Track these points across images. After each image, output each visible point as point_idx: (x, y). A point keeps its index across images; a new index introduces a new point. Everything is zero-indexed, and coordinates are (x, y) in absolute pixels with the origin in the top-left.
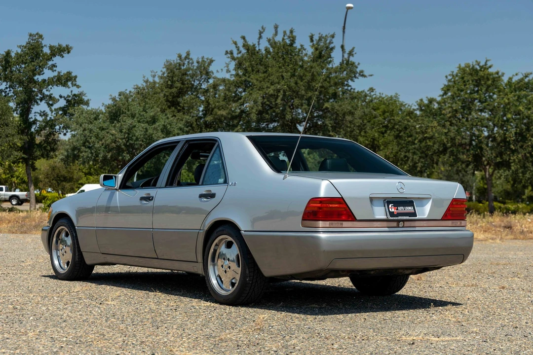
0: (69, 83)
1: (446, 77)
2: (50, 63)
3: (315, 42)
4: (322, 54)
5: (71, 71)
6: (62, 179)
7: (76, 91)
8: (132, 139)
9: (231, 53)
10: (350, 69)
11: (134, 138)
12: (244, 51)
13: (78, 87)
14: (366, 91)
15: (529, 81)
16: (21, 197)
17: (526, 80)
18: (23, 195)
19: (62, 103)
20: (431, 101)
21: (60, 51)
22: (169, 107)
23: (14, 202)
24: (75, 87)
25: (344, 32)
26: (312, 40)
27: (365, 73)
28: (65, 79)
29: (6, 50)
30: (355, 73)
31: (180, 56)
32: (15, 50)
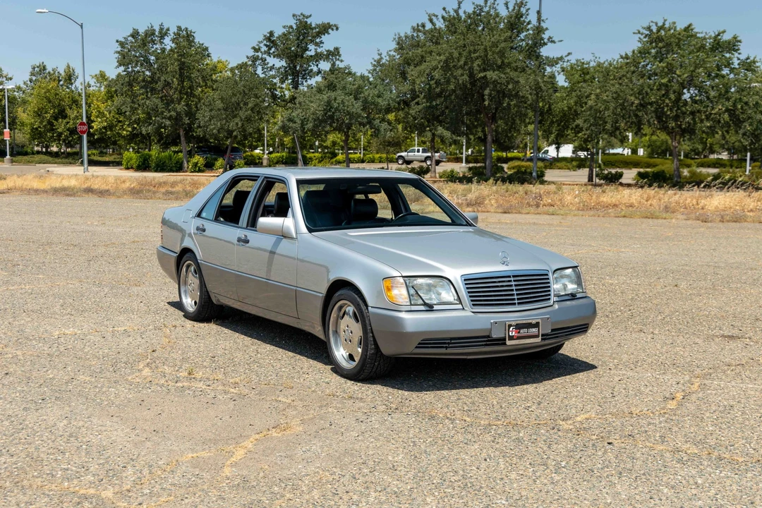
0: (333, 58)
2: (318, 40)
3: (510, 10)
4: (516, 22)
9: (423, 26)
21: (325, 29)
23: (429, 163)
26: (508, 8)
27: (555, 39)
28: (334, 53)
29: (269, 31)
30: (543, 39)
32: (279, 32)
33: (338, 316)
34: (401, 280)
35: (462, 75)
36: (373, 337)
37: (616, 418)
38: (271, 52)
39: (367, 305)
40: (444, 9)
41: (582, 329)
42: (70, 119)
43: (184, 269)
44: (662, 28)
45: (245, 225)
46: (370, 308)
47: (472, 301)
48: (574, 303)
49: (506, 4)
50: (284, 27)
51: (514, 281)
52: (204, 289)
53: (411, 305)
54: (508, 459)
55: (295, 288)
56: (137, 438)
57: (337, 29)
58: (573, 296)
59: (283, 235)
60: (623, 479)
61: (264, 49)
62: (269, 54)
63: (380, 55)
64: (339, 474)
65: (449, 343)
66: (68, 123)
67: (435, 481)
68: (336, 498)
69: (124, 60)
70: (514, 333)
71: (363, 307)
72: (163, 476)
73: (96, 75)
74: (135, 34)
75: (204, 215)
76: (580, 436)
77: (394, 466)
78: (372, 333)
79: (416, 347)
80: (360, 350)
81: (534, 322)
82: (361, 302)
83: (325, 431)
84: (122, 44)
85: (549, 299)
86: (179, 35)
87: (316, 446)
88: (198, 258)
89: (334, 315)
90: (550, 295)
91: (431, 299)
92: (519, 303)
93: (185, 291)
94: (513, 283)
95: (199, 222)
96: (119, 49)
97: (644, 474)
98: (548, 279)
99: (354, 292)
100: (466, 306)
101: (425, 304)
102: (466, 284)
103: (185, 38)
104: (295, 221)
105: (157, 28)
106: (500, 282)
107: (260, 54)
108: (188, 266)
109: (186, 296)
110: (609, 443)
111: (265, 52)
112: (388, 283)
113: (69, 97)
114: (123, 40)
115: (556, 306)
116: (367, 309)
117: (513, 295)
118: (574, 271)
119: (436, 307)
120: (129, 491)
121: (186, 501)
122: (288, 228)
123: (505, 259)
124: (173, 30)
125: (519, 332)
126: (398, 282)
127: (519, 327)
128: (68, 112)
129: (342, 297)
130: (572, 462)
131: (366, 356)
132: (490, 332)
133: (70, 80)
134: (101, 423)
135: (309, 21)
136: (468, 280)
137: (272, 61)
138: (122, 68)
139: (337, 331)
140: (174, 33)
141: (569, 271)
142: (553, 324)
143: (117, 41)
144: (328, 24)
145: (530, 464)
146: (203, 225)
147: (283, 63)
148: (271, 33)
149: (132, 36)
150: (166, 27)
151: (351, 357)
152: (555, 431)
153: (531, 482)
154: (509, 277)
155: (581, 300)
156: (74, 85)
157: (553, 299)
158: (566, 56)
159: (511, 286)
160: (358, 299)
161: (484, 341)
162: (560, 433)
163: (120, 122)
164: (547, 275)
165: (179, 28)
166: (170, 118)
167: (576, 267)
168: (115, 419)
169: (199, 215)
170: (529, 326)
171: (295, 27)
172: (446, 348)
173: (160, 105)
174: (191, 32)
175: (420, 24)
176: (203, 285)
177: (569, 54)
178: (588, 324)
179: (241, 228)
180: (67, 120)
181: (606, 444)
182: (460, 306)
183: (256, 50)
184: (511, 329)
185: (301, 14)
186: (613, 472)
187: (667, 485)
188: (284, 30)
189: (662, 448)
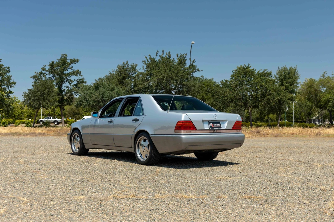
0: (78, 75)
1: (232, 71)
2: (70, 66)
3: (179, 57)
4: (182, 62)
5: (79, 69)
6: (75, 114)
7: (81, 78)
8: (104, 97)
9: (145, 62)
10: (193, 68)
11: (105, 97)
12: (150, 61)
13: (82, 76)
14: (200, 77)
15: (266, 72)
16: (58, 121)
17: (265, 72)
18: (59, 120)
19: (75, 83)
20: (226, 81)
21: (74, 61)
22: (119, 84)
23: (56, 123)
24: (80, 76)
25: (191, 53)
26: (178, 57)
27: (200, 70)
28: (76, 73)
29: (52, 61)
30: (195, 70)
31: (124, 63)
32: (56, 61)
183: (43, 69)
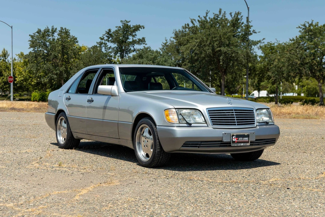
33: (140, 134)
34: (174, 110)
35: (208, 49)
36: (159, 142)
37: (291, 180)
38: (110, 40)
39: (155, 125)
40: (199, 16)
41: (272, 141)
42: (5, 77)
43: (59, 121)
44: (311, 25)
45: (91, 93)
46: (157, 126)
47: (212, 122)
48: (268, 126)
49: (231, 14)
50: (116, 27)
51: (235, 112)
52: (69, 131)
53: (179, 123)
54: (232, 194)
55: (117, 122)
56: (29, 187)
57: (144, 28)
58: (267, 123)
59: (111, 95)
60: (296, 200)
61: (106, 38)
62: (108, 41)
63: (166, 40)
64: (139, 199)
65: (200, 144)
66: (3, 79)
67: (192, 201)
68: (137, 207)
69: (33, 44)
70: (235, 140)
71: (154, 126)
72: (41, 199)
73: (19, 54)
74: (39, 32)
75: (70, 91)
76: (272, 186)
77: (169, 196)
78: (159, 140)
79: (182, 146)
80: (152, 150)
81: (246, 134)
82: (152, 124)
83: (132, 184)
84: (32, 37)
85: (254, 123)
86: (62, 32)
87: (127, 189)
88: (67, 114)
89: (138, 134)
90: (254, 121)
91: (190, 121)
92: (238, 124)
93: (60, 134)
94: (235, 114)
95: (67, 95)
96: (31, 39)
97: (307, 199)
98: (253, 113)
99: (149, 119)
100: (209, 125)
101: (187, 123)
102: (209, 113)
103: (65, 33)
104: (118, 88)
105: (50, 28)
106: (227, 113)
107: (104, 41)
108: (61, 120)
109: (60, 136)
110: (288, 189)
111: (106, 40)
112: (167, 112)
113: (4, 66)
114: (33, 35)
115: (258, 127)
116: (156, 127)
117: (234, 120)
118: (267, 111)
119: (193, 125)
120: (22, 204)
121: (53, 208)
122: (114, 91)
123: (230, 101)
124: (59, 29)
125: (238, 139)
126: (172, 111)
127: (238, 136)
128: (4, 73)
129: (143, 123)
130: (268, 195)
131: (155, 152)
132: (222, 139)
133: (5, 56)
134: (9, 182)
135: (129, 24)
136: (210, 111)
137: (110, 44)
138: (32, 49)
139: (140, 143)
140: (59, 31)
141: (264, 111)
142: (256, 136)
143: (30, 35)
144: (139, 25)
145: (245, 195)
146: (69, 96)
147: (116, 45)
148: (110, 30)
149: (38, 32)
150: (55, 28)
151: (147, 155)
152: (258, 184)
153: (245, 202)
154: (232, 110)
155: (271, 126)
156: (7, 60)
157: (256, 124)
158: (262, 40)
159: (233, 115)
160: (151, 122)
161: (219, 144)
162: (261, 185)
163: (30, 77)
164: (253, 111)
165: (62, 28)
166: (56, 74)
167: (268, 109)
168: (17, 180)
169: (67, 92)
170: (244, 136)
171: (122, 27)
172: (199, 147)
173: (51, 67)
174: (68, 30)
175: (186, 24)
176: (69, 128)
177: (264, 39)
178: (275, 139)
179: (89, 95)
180: (3, 77)
181: (286, 189)
182: (206, 125)
184: (234, 137)
185: (125, 20)
186: (291, 198)
187: (320, 203)
188: (116, 29)
189: (317, 190)
